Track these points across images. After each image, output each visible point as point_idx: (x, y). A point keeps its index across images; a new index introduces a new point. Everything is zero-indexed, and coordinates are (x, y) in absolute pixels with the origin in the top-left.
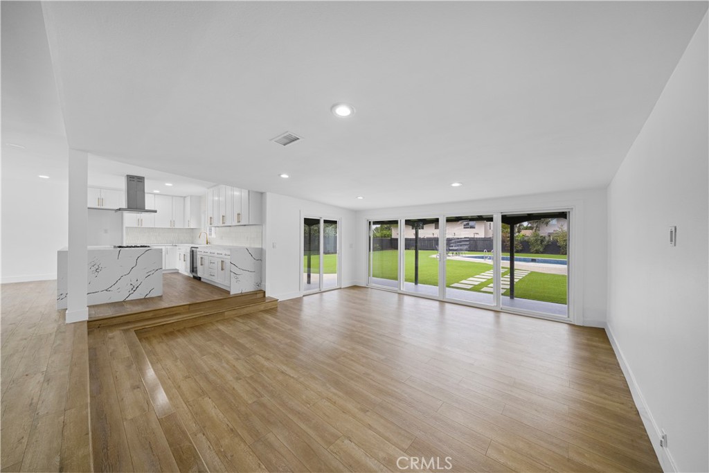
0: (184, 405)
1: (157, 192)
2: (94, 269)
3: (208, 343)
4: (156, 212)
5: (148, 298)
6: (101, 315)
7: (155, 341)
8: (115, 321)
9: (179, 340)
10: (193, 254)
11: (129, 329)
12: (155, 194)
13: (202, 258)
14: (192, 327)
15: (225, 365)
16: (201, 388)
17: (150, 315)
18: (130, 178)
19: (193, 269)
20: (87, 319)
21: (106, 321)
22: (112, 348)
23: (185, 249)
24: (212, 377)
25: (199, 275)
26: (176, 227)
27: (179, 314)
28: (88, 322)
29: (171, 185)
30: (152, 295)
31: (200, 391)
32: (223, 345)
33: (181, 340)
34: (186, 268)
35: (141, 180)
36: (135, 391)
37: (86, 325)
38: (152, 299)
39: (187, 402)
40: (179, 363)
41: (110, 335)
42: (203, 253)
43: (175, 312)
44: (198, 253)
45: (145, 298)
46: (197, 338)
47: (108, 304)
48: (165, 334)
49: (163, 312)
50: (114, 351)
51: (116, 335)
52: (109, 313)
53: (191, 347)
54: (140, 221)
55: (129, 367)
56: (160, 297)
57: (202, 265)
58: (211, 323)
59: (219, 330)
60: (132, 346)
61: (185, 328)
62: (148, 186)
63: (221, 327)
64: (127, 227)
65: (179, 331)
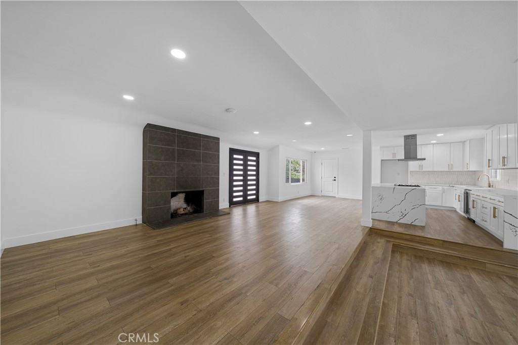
0: (396, 311)
1: (435, 142)
2: (380, 198)
3: (449, 282)
4: (424, 159)
5: (412, 225)
6: (378, 227)
7: (405, 257)
8: (385, 233)
9: (423, 266)
10: (467, 195)
11: (390, 241)
12: (433, 144)
13: (473, 201)
14: (442, 262)
15: (452, 310)
16: (416, 310)
17: (408, 237)
18: (407, 138)
19: (467, 210)
20: (370, 226)
21: (379, 231)
22: (375, 248)
23: (460, 190)
24: (431, 310)
25: (472, 217)
26: (454, 170)
27: (432, 245)
28: (371, 228)
29: (442, 135)
30: (416, 223)
31: (413, 312)
32: (463, 293)
33: (426, 267)
34: (461, 208)
35: (414, 137)
36: (369, 278)
37: (368, 229)
38: (415, 226)
39: (399, 310)
40: (411, 282)
41: (379, 240)
42: (475, 196)
43: (429, 243)
44: (471, 196)
45: (411, 225)
46: (441, 273)
47: (386, 221)
48: (416, 256)
49: (418, 238)
50: (375, 250)
51: (382, 241)
52: (382, 226)
53: (430, 277)
54: (421, 166)
55: (375, 263)
56: (423, 228)
57: (473, 207)
58: (465, 267)
59: (470, 277)
60: (385, 253)
61: (434, 259)
62: (419, 140)
63: (475, 277)
64: (410, 171)
65: (428, 259)
